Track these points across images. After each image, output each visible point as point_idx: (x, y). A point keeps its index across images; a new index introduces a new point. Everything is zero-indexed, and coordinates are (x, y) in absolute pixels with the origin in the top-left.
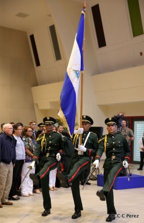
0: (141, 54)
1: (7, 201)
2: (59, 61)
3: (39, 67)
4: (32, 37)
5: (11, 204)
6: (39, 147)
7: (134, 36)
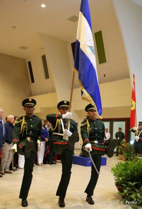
0: (105, 75)
1: (8, 170)
2: (47, 79)
3: (33, 83)
4: (30, 63)
5: (11, 173)
6: (18, 130)
7: (100, 63)
